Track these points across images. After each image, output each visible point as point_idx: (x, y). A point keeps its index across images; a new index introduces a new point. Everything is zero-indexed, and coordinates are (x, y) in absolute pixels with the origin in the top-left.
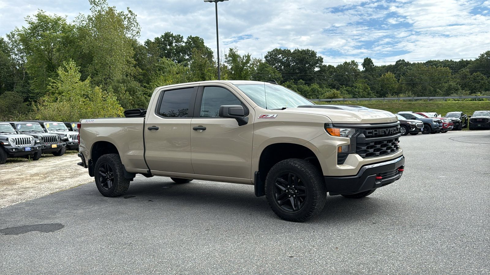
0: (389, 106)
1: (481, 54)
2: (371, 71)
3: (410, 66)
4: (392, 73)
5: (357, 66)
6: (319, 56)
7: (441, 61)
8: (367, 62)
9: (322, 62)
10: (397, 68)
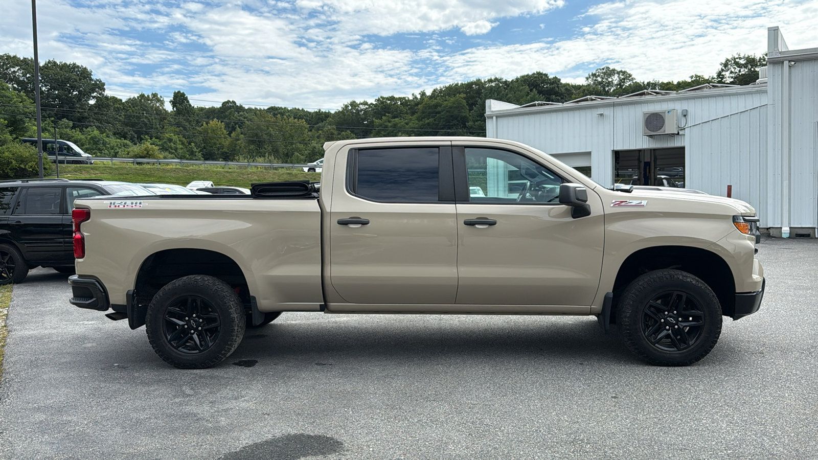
0: (258, 176)
1: (344, 104)
2: (187, 115)
3: (245, 112)
4: (220, 121)
5: (162, 103)
6: (98, 79)
7: (289, 109)
8: (179, 99)
9: (104, 90)
10: (225, 113)
